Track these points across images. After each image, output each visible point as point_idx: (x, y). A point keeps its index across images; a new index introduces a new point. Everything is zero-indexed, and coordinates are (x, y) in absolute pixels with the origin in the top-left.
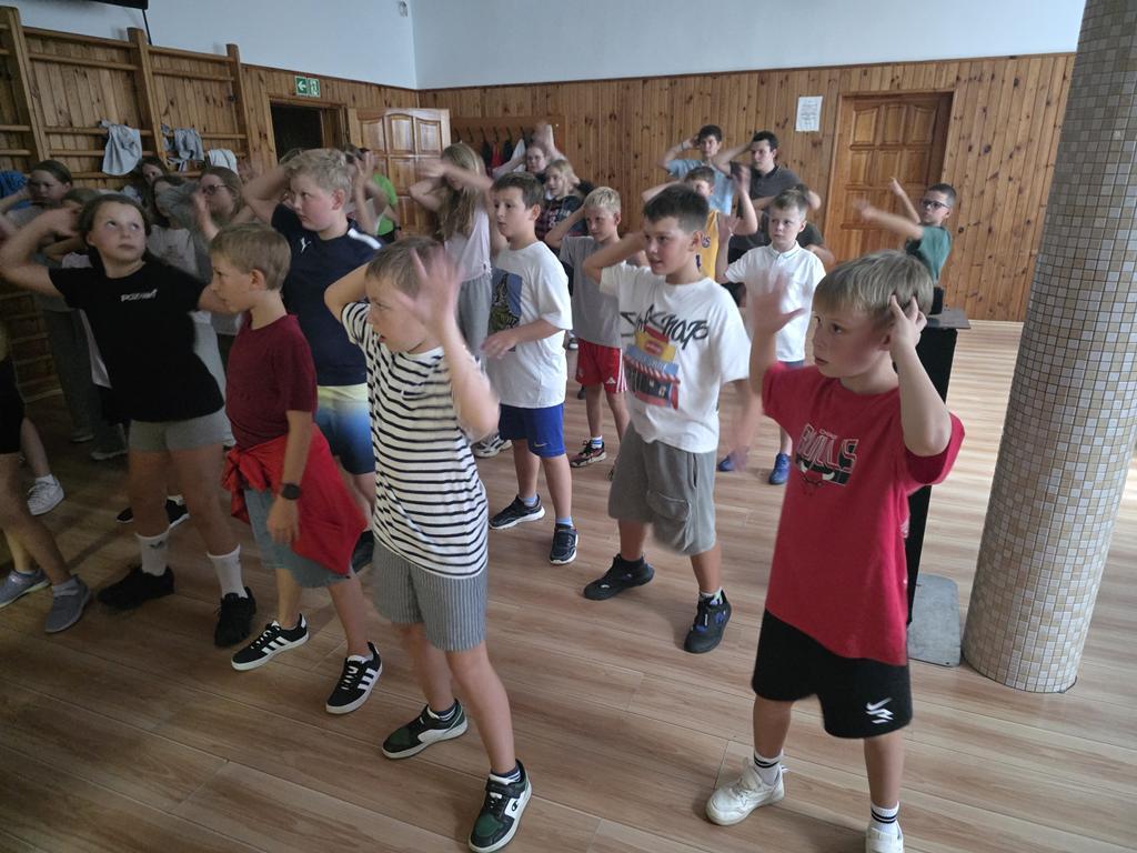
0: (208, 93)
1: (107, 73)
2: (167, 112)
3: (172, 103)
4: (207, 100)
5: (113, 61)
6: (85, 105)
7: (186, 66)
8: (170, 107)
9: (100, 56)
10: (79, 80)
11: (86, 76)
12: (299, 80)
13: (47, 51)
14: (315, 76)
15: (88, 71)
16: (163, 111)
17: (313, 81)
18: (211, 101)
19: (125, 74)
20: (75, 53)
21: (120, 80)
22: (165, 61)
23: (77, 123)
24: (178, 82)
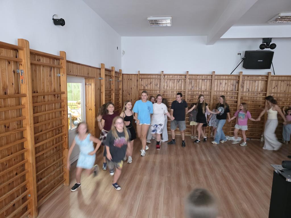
0: (288, 83)
1: (261, 81)
2: (274, 88)
3: (276, 86)
4: (288, 85)
5: (263, 79)
6: (253, 88)
7: (283, 78)
8: (276, 87)
9: (260, 78)
10: (254, 83)
11: (255, 82)
13: (248, 78)
15: (256, 81)
16: (273, 87)
18: (289, 85)
19: (265, 81)
20: (254, 78)
21: (263, 83)
22: (277, 78)
23: (250, 90)
24: (280, 82)
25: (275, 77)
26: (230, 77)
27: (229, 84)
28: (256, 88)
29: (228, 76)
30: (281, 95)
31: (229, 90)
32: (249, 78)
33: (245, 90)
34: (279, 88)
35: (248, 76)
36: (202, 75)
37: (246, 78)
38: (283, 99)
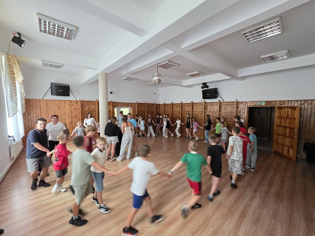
4: (232, 108)
6: (212, 109)
7: (229, 103)
8: (225, 109)
9: (216, 104)
10: (213, 107)
12: (258, 103)
14: (264, 101)
16: (223, 109)
17: (264, 102)
19: (219, 106)
20: (213, 104)
22: (226, 103)
23: (211, 111)
24: (227, 106)
25: (224, 103)
26: (201, 104)
27: (200, 107)
28: (214, 109)
29: (200, 103)
30: (229, 114)
31: (200, 111)
32: (210, 104)
33: (208, 111)
34: (227, 110)
35: (209, 103)
36: (188, 103)
37: (208, 104)
38: (230, 117)
